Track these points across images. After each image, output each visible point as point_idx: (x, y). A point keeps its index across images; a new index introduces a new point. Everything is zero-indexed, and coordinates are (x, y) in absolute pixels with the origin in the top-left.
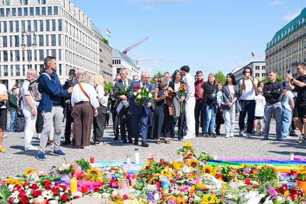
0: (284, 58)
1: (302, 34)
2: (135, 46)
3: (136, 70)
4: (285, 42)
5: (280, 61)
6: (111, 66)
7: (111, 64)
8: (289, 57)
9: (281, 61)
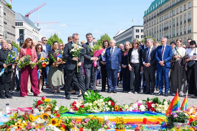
0: (158, 23)
1: (172, 5)
2: (35, 11)
3: (36, 31)
4: (158, 11)
5: (154, 26)
6: (14, 28)
7: (14, 26)
8: (162, 22)
9: (156, 26)
